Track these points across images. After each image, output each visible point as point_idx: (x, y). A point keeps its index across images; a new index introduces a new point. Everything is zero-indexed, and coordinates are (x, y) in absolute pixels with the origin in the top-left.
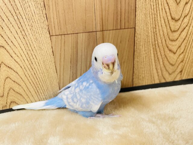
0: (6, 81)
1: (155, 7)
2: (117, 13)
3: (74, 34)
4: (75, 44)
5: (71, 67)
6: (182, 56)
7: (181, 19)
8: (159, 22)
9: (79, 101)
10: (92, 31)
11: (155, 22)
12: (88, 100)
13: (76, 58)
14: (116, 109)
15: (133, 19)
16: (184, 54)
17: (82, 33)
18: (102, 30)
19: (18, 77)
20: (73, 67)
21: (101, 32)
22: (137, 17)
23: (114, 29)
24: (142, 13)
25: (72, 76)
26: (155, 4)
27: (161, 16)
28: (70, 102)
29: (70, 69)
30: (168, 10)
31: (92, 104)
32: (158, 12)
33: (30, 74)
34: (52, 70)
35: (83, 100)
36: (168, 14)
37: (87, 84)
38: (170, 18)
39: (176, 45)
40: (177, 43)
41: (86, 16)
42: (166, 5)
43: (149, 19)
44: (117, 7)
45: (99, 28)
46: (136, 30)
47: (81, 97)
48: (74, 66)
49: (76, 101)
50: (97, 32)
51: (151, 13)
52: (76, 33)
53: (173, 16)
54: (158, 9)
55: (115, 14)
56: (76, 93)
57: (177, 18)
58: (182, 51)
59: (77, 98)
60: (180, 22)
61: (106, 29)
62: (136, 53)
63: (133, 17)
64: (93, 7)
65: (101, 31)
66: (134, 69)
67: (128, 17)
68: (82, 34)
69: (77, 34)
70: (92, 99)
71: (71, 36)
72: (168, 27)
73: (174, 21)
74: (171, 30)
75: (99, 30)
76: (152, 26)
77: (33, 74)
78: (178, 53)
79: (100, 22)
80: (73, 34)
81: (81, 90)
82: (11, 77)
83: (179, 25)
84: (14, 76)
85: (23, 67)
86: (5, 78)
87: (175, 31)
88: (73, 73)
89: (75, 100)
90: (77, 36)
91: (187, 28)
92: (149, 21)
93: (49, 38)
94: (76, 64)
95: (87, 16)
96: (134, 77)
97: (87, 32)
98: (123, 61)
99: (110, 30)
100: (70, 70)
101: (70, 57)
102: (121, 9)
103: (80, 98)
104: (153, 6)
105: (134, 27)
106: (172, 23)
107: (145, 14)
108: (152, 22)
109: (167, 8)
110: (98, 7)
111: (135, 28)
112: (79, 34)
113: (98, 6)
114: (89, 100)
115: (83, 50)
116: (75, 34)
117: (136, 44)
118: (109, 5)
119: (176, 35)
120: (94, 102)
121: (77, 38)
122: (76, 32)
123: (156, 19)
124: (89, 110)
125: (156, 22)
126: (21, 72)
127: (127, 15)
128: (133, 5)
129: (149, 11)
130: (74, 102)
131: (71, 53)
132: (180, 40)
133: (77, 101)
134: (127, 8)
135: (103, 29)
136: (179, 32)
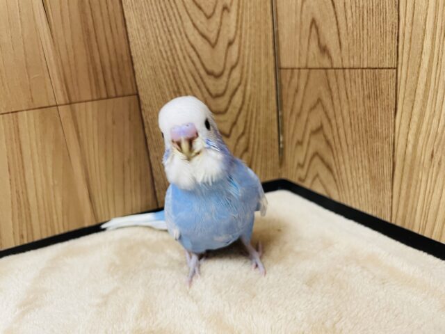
1: (169, 54)
2: (95, 69)
3: (8, 113)
4: (13, 130)
5: (10, 180)
6: (243, 141)
7: (226, 73)
8: (184, 80)
10: (46, 105)
11: (176, 82)
13: (20, 159)
15: (131, 79)
16: (246, 135)
17: (27, 110)
18: (68, 102)
20: (16, 180)
21: (68, 106)
22: (137, 74)
23: (95, 97)
24: (146, 66)
25: (15, 199)
26: (168, 49)
27: (186, 71)
29: (9, 186)
30: (195, 58)
32: (178, 63)
36: (199, 65)
38: (202, 72)
39: (226, 121)
40: (229, 118)
41: (29, 77)
42: (190, 50)
43: (162, 75)
44: (92, 58)
45: (61, 99)
46: (141, 98)
48: (19, 178)
50: (59, 107)
51: (164, 66)
52: (12, 112)
53: (209, 68)
54: (176, 58)
55: (91, 71)
57: (217, 70)
58: (241, 131)
60: (224, 78)
61: (78, 100)
62: (149, 141)
63: (128, 74)
64: (41, 61)
65: (66, 104)
67: (119, 75)
68: (25, 112)
69: (14, 114)
72: (204, 90)
73: (212, 77)
74: (210, 94)
75: (63, 103)
76: (171, 89)
78: (234, 136)
79: (62, 86)
80: (5, 115)
83: (225, 84)
87: (218, 96)
88: (17, 192)
90: (17, 117)
91: (241, 88)
92: (164, 81)
94: (22, 174)
95: (31, 78)
97: (37, 107)
99: (86, 101)
100: (11, 188)
101: (6, 159)
102: (101, 62)
104: (166, 52)
105: (136, 92)
106: (210, 81)
107: (153, 68)
108: (169, 82)
109: (193, 54)
111: (137, 95)
112: (19, 113)
113: (52, 58)
115: (34, 144)
116: (10, 114)
117: (146, 125)
118: (75, 56)
119: (222, 103)
121: (17, 121)
122: (13, 110)
123: (177, 76)
125: (179, 82)
127: (115, 71)
128: (124, 52)
129: (160, 63)
131: (8, 152)
132: (233, 111)
134: (113, 59)
135: (70, 99)
136: (226, 98)
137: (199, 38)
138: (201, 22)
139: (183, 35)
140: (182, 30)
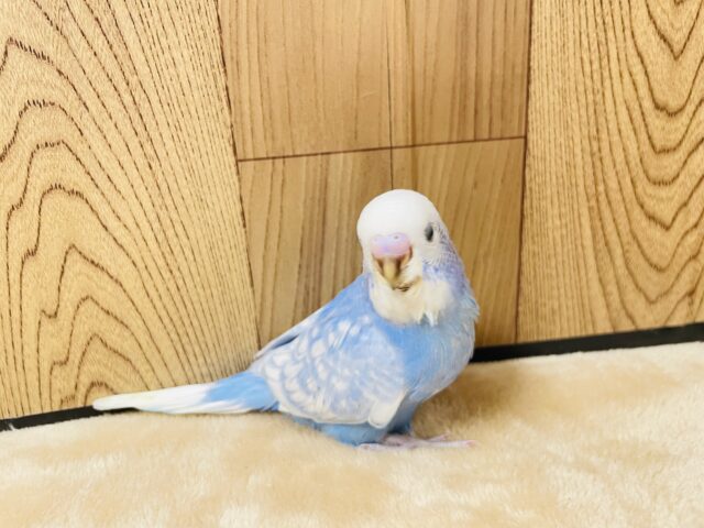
0: (82, 309)
1: (596, 66)
2: (464, 86)
3: (316, 155)
4: (318, 188)
5: (300, 266)
6: (692, 239)
7: (690, 108)
8: (611, 117)
9: (323, 390)
10: (376, 146)
11: (596, 119)
12: (357, 383)
13: (320, 234)
14: (458, 422)
15: (520, 107)
16: (701, 229)
17: (345, 152)
18: (410, 143)
19: (123, 297)
20: (308, 267)
21: (409, 150)
22: (533, 99)
23: (455, 138)
24: (551, 86)
25: (301, 298)
26: (595, 57)
27: (619, 100)
28: (293, 392)
29: (296, 276)
30: (640, 78)
31: (372, 397)
32: (607, 83)
33: (162, 290)
34: (237, 278)
35: (341, 386)
36: (643, 91)
37: (352, 325)
38: (648, 104)
39: (671, 199)
40: (677, 192)
41: (358, 95)
42: (635, 60)
43: (574, 106)
44: (464, 68)
45: (401, 137)
46: (530, 145)
47: (332, 372)
48: (313, 265)
49: (315, 389)
50: (396, 152)
51: (581, 89)
52: (322, 154)
53: (660, 98)
54: (606, 74)
55: (458, 90)
56: (313, 360)
57: (673, 104)
58: (693, 220)
59: (316, 376)
60: (684, 118)
61: (427, 141)
62: (527, 223)
63: (518, 99)
64: (381, 66)
65: (406, 147)
66: (523, 279)
67: (503, 101)
68: (342, 155)
69: (325, 156)
70: (372, 380)
71: (307, 162)
72: (643, 137)
73: (662, 114)
74: (653, 147)
75: (402, 144)
76: (585, 132)
77: (173, 289)
78: (678, 228)
79: (407, 114)
80: (312, 158)
81: (331, 350)
82: (100, 296)
83: (683, 130)
84: (107, 293)
85: (141, 265)
86: (76, 300)
87: (666, 151)
88: (307, 287)
89: (312, 385)
90: (328, 162)
92: (576, 115)
93: (234, 169)
94: (318, 258)
95: (362, 96)
96: (521, 309)
97: (361, 148)
98: (482, 252)
99: (438, 144)
100: (299, 280)
101: (300, 231)
102: (477, 74)
103: (329, 378)
104: (591, 63)
105: (523, 133)
106: (657, 122)
107: (563, 92)
108: (584, 119)
109: (637, 69)
110: (400, 66)
111: (526, 137)
112: (332, 157)
113: (400, 64)
114: (362, 383)
115: (345, 212)
116: (319, 157)
117: (528, 193)
118: (437, 61)
119: (670, 164)
120: (375, 392)
121: (327, 170)
122: (325, 150)
123: (600, 108)
124: (359, 419)
125: (602, 120)
126: (131, 282)
127: (497, 92)
128: (520, 59)
129: (576, 82)
130: (308, 393)
131: (304, 221)
132: (687, 180)
133: (319, 388)
134: (498, 71)
135: (414, 138)
136: (681, 154)
137: (655, 39)
138: (663, 11)
139: (628, 33)
140: (627, 23)
